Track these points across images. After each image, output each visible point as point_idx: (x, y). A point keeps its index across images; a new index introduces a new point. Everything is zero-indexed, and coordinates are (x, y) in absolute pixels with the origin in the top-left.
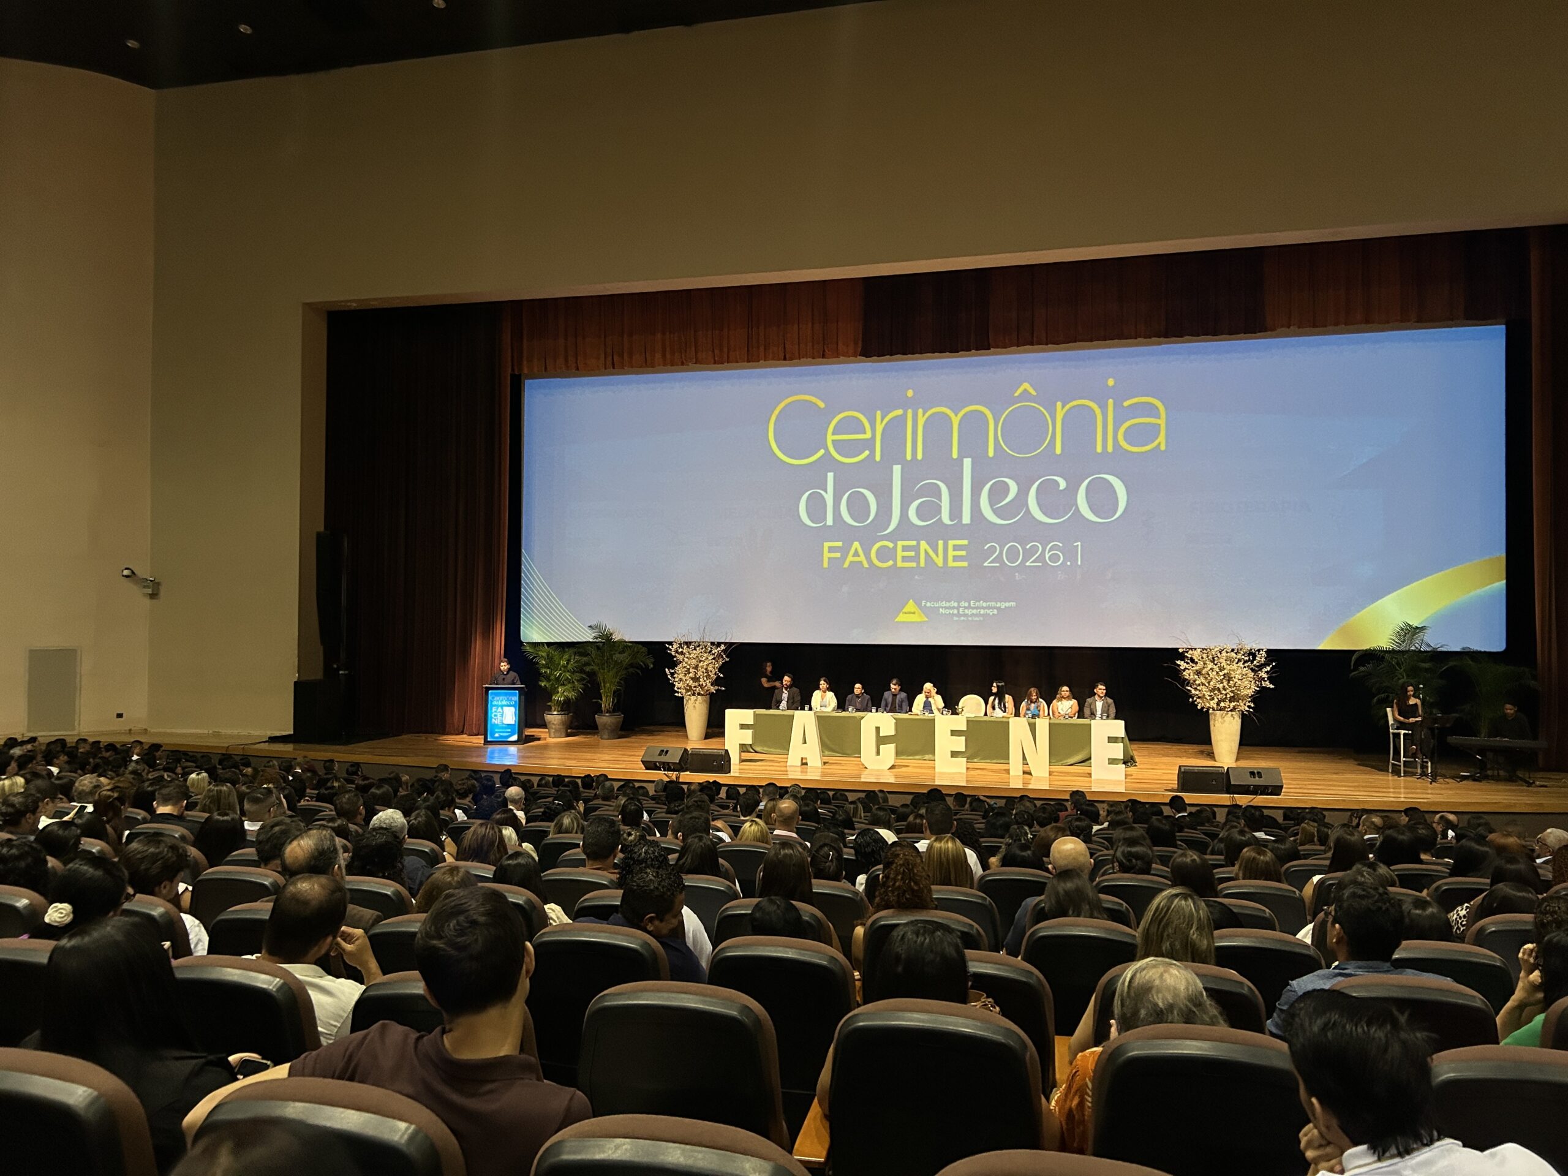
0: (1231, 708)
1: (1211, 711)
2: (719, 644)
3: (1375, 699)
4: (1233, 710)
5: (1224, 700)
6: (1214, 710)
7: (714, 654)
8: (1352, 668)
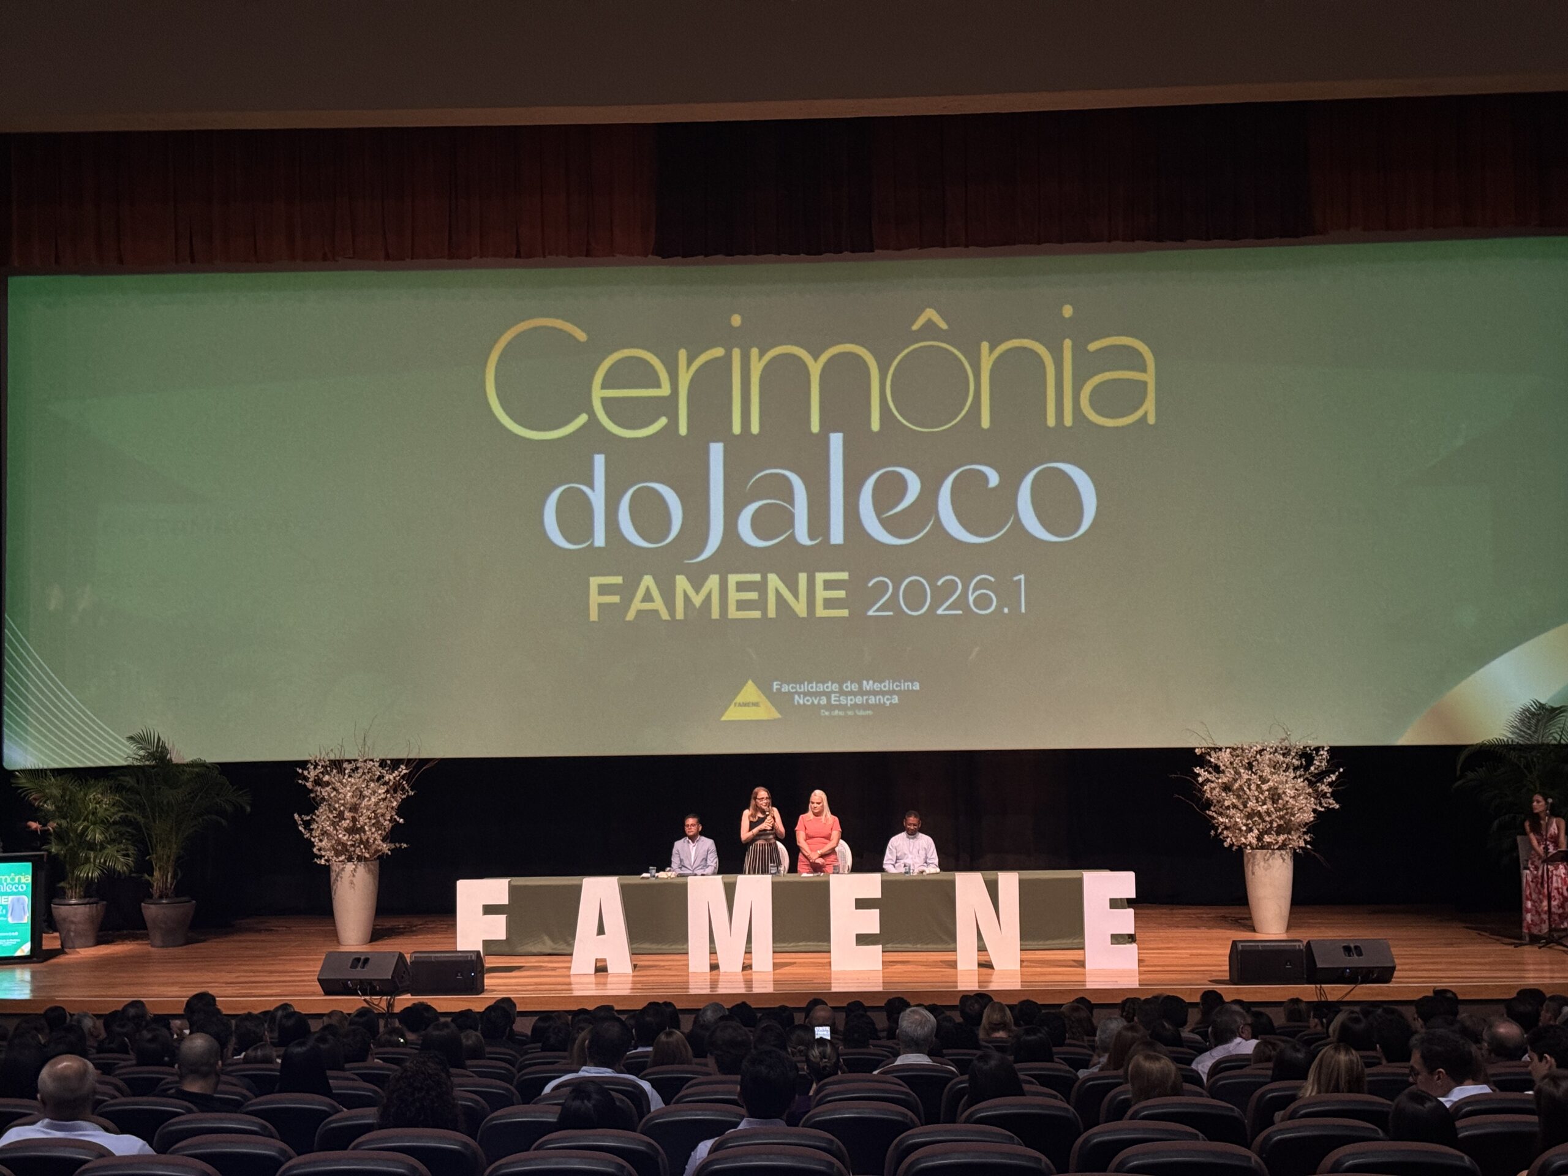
0: (1280, 844)
1: (1248, 851)
2: (396, 764)
3: (1496, 823)
4: (1283, 847)
5: (1267, 832)
6: (1252, 848)
7: (386, 783)
8: (1458, 773)
